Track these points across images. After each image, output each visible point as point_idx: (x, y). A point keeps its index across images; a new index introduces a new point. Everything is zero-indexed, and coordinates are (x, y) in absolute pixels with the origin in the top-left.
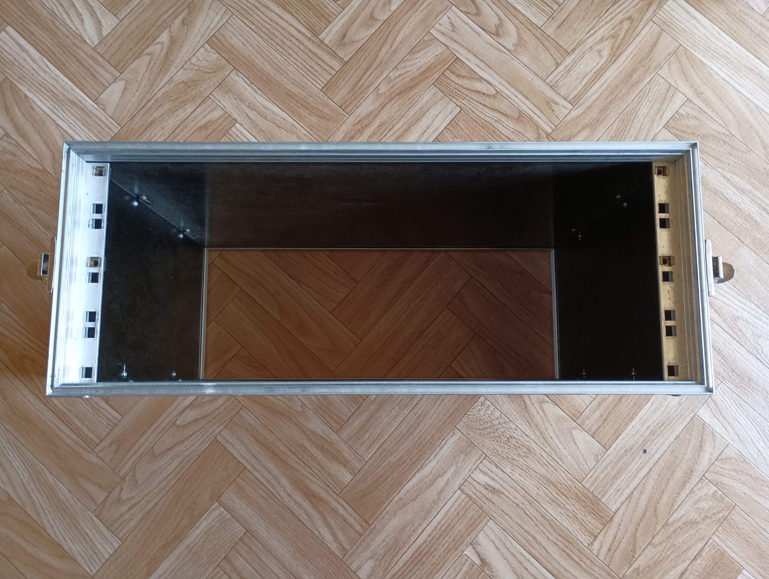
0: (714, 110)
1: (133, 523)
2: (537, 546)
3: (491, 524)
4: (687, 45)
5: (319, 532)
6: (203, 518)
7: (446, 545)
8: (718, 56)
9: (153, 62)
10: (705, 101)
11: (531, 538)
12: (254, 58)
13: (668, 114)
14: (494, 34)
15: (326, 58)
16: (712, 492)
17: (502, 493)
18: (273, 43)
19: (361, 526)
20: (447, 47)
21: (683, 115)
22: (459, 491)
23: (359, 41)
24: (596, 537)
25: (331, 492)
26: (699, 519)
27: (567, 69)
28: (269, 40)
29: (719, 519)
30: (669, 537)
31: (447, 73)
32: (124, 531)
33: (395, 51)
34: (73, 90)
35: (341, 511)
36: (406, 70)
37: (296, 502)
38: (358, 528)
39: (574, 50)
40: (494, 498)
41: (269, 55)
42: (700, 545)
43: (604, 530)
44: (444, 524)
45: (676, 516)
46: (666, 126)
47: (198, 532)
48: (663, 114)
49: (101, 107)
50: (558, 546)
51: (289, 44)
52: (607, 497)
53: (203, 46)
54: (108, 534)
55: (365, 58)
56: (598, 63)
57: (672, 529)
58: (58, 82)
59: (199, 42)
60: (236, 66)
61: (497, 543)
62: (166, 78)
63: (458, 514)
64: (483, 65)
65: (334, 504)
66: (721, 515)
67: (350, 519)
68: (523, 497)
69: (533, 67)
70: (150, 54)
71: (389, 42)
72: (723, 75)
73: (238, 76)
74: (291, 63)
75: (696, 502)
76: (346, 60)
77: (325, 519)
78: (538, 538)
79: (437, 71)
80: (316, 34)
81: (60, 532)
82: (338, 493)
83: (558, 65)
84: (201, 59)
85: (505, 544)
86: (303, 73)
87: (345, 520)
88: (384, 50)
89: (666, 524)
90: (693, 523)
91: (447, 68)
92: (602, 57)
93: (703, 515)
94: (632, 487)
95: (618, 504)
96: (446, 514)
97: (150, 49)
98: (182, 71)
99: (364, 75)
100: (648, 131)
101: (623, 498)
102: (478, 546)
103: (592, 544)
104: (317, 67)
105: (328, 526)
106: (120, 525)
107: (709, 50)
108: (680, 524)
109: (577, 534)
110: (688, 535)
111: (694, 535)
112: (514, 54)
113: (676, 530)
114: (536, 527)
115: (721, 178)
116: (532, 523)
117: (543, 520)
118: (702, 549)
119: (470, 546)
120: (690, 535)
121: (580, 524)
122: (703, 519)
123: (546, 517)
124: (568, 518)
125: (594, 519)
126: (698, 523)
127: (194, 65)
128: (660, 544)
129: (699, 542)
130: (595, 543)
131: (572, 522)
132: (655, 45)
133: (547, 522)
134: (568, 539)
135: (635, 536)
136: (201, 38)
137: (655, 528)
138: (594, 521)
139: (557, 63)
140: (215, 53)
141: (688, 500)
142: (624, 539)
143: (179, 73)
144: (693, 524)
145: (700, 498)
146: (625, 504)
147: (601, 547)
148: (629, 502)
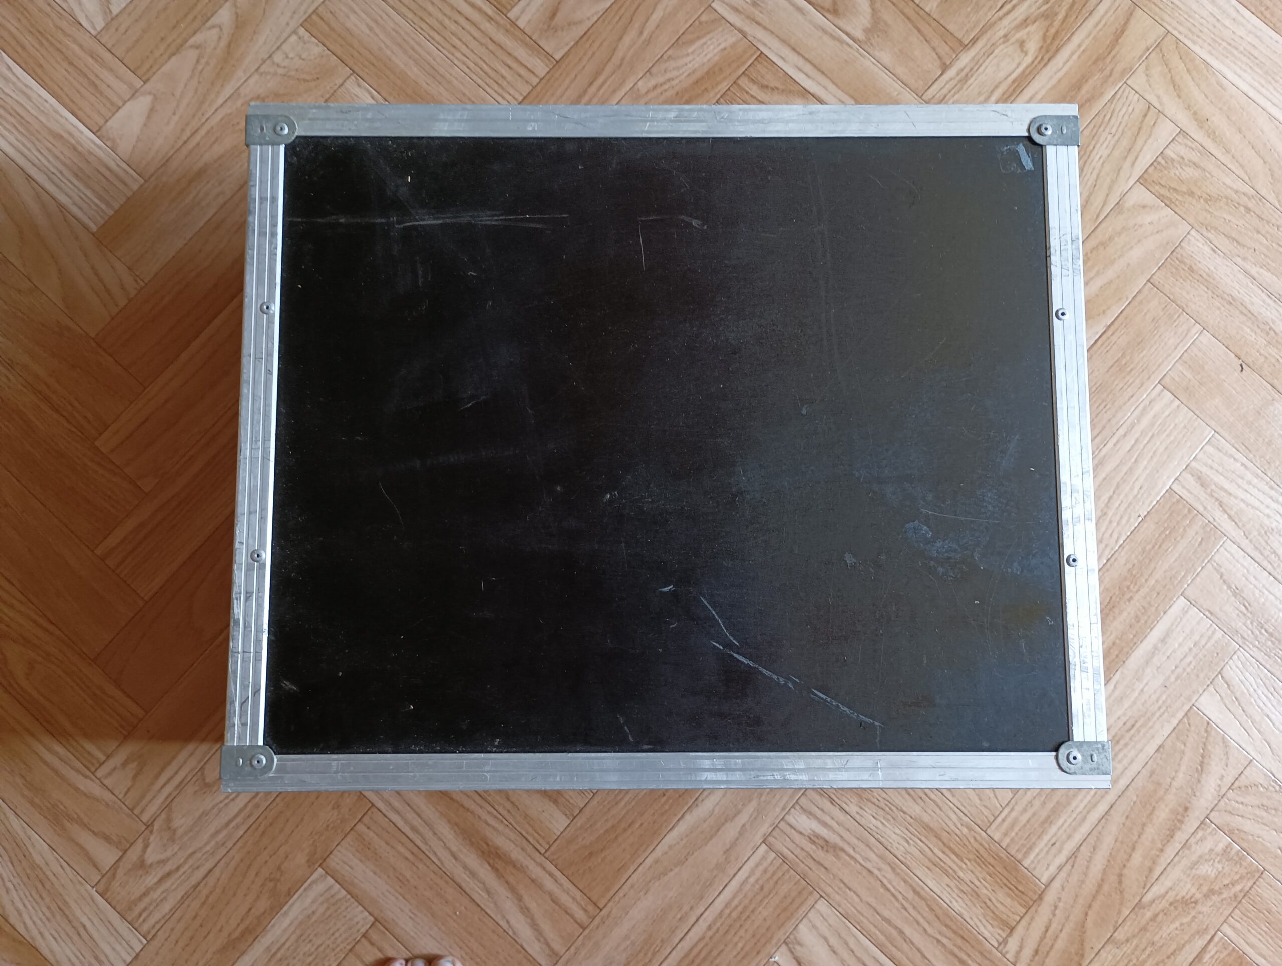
0: (1228, 151)
1: (167, 907)
2: (905, 947)
3: (822, 906)
4: (1180, 32)
5: (508, 922)
6: (296, 897)
7: (740, 945)
8: (1236, 52)
9: (203, 61)
10: (1213, 135)
11: (894, 933)
12: (388, 53)
13: (1146, 159)
14: (828, 10)
15: (521, 53)
16: (1221, 846)
17: (843, 850)
18: (424, 26)
19: (586, 911)
20: (744, 34)
21: (1173, 160)
22: (764, 847)
23: (580, 22)
24: (1012, 930)
25: (530, 849)
26: (1198, 896)
27: (963, 74)
28: (416, 20)
29: (1236, 896)
30: (1144, 929)
31: (744, 82)
32: (152, 921)
33: (648, 42)
34: (56, 112)
35: (549, 884)
36: (669, 75)
37: (465, 867)
38: (580, 915)
39: (974, 41)
40: (828, 859)
41: (416, 47)
42: (1200, 943)
43: (1027, 918)
44: (737, 907)
45: (1157, 890)
46: (1142, 180)
47: (287, 921)
48: (1136, 158)
49: (108, 143)
50: (944, 946)
51: (453, 27)
52: (1032, 856)
53: (295, 32)
54: (123, 927)
55: (594, 54)
56: (1019, 64)
57: (1149, 915)
58: (29, 98)
59: (288, 24)
60: (356, 68)
61: (833, 941)
62: (228, 90)
63: (762, 888)
64: (808, 68)
65: (535, 871)
66: (1238, 888)
67: (565, 899)
68: (881, 857)
69: (900, 70)
70: (197, 47)
71: (637, 25)
72: (1245, 87)
73: (359, 85)
74: (456, 62)
75: (1194, 865)
76: (558, 57)
77: (520, 899)
78: (908, 931)
79: (725, 78)
80: (502, 10)
81: (34, 923)
82: (543, 851)
83: (945, 68)
84: (291, 55)
85: (846, 944)
86: (479, 81)
87: (555, 901)
88: (627, 40)
89: (1139, 906)
90: (1188, 903)
91: (744, 73)
92: (1026, 53)
93: (1205, 889)
94: (1078, 837)
95: (1053, 869)
96: (740, 889)
97: (198, 38)
98: (256, 77)
99: (591, 84)
100: (1110, 188)
101: (1061, 858)
102: (798, 948)
103: (1005, 942)
104: (503, 71)
105: (525, 910)
106: (145, 910)
107: (1220, 41)
108: (1164, 904)
109: (979, 924)
110: (1177, 924)
111: (1189, 924)
112: (866, 47)
113: (1159, 914)
114: (903, 911)
115: (1241, 276)
116: (897, 904)
117: (917, 898)
118: (1204, 949)
119: (784, 947)
120: (1182, 925)
121: (983, 905)
122: (1206, 896)
123: (922, 892)
124: (962, 895)
125: (1009, 896)
126: (1196, 903)
127: (278, 65)
128: (1127, 941)
129: (1197, 937)
130: (1010, 939)
131: (969, 903)
132: (1122, 32)
133: (923, 903)
134: (961, 932)
135: (1083, 927)
136: (292, 17)
137: (1119, 912)
138: (1009, 900)
139: (945, 64)
140: (317, 45)
141: (1179, 862)
142: (1064, 931)
143: (252, 81)
144: (1187, 905)
145: (1200, 857)
146: (1065, 869)
147: (1021, 948)
148: (1073, 866)
